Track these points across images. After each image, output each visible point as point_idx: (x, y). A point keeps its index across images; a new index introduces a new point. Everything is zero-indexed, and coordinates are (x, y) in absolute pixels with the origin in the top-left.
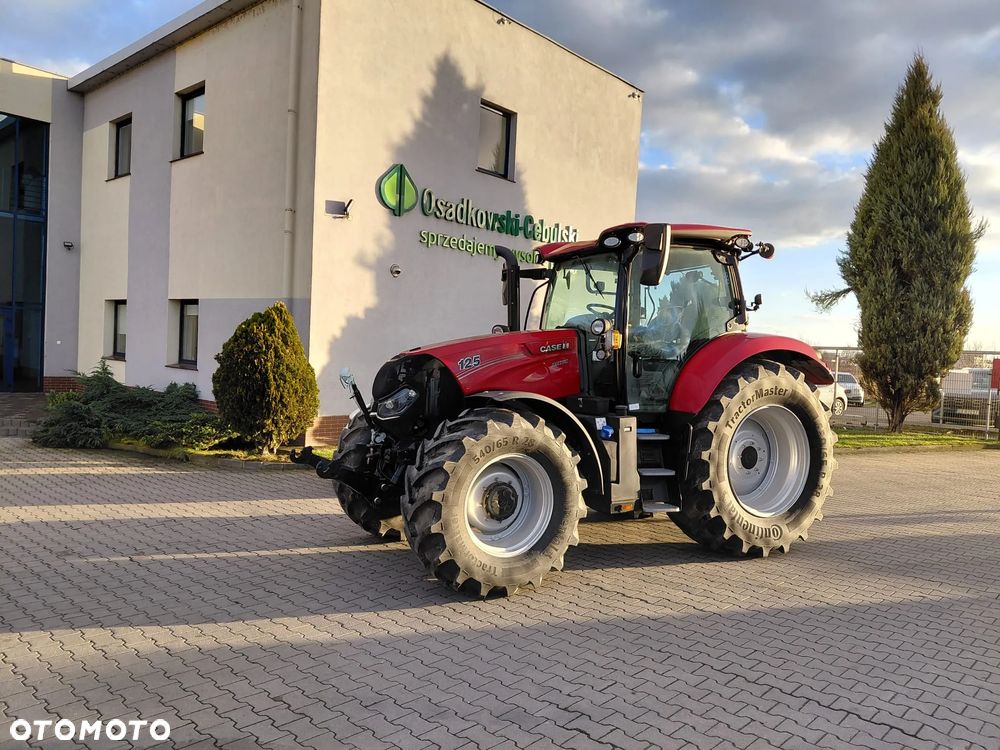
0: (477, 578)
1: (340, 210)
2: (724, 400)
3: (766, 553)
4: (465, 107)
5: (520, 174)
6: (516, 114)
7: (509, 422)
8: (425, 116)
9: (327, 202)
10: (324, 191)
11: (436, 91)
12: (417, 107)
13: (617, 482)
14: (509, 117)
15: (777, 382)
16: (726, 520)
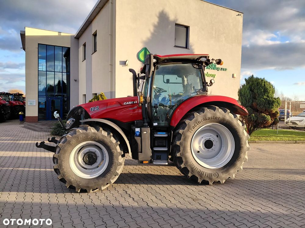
0: (74, 185)
1: (124, 63)
2: (187, 121)
4: (170, 27)
5: (191, 46)
6: (189, 26)
9: (120, 61)
10: (119, 58)
11: (159, 23)
12: (152, 29)
13: (141, 152)
14: (187, 28)
15: (215, 114)
16: (189, 169)
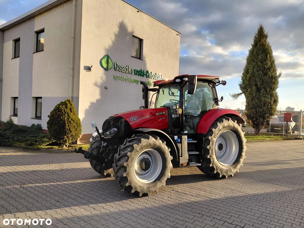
0: (138, 191)
1: (89, 69)
2: (213, 130)
3: (227, 177)
4: (128, 37)
5: (144, 58)
6: (143, 40)
7: (148, 138)
8: (115, 40)
9: (84, 66)
10: (83, 63)
11: (119, 32)
12: (113, 37)
13: (182, 156)
14: (141, 41)
15: (229, 124)
16: (215, 167)
